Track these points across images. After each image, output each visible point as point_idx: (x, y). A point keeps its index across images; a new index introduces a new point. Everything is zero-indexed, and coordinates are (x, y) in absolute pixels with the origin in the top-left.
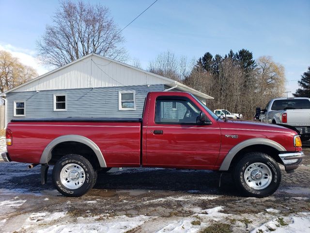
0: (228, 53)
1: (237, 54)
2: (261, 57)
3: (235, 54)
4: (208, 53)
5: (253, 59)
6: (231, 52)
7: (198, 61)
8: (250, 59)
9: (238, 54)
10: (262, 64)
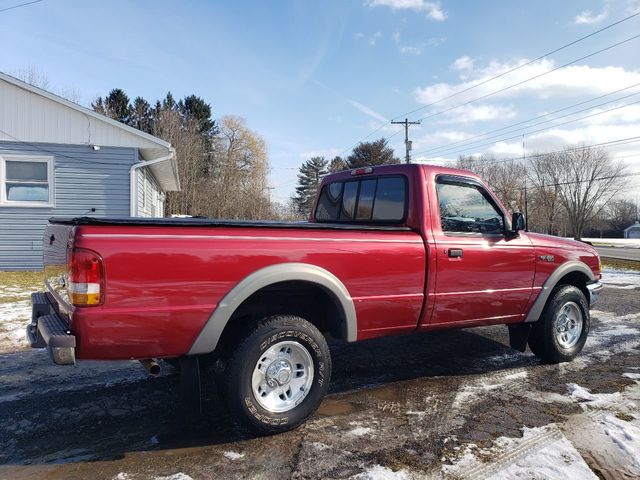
0: (162, 98)
1: (181, 103)
2: (226, 117)
3: (177, 102)
4: (119, 92)
5: (212, 118)
6: (169, 97)
7: (95, 104)
8: (207, 117)
9: (184, 103)
10: (227, 131)
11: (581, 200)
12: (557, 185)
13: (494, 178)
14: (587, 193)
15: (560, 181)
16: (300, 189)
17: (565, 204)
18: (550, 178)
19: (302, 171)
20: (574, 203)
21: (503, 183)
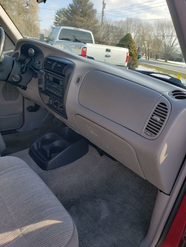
11: (171, 44)
12: (163, 36)
13: (139, 30)
14: (174, 42)
15: (165, 35)
16: (55, 23)
17: (165, 45)
18: (162, 33)
19: (57, 14)
20: (168, 46)
21: (143, 33)
